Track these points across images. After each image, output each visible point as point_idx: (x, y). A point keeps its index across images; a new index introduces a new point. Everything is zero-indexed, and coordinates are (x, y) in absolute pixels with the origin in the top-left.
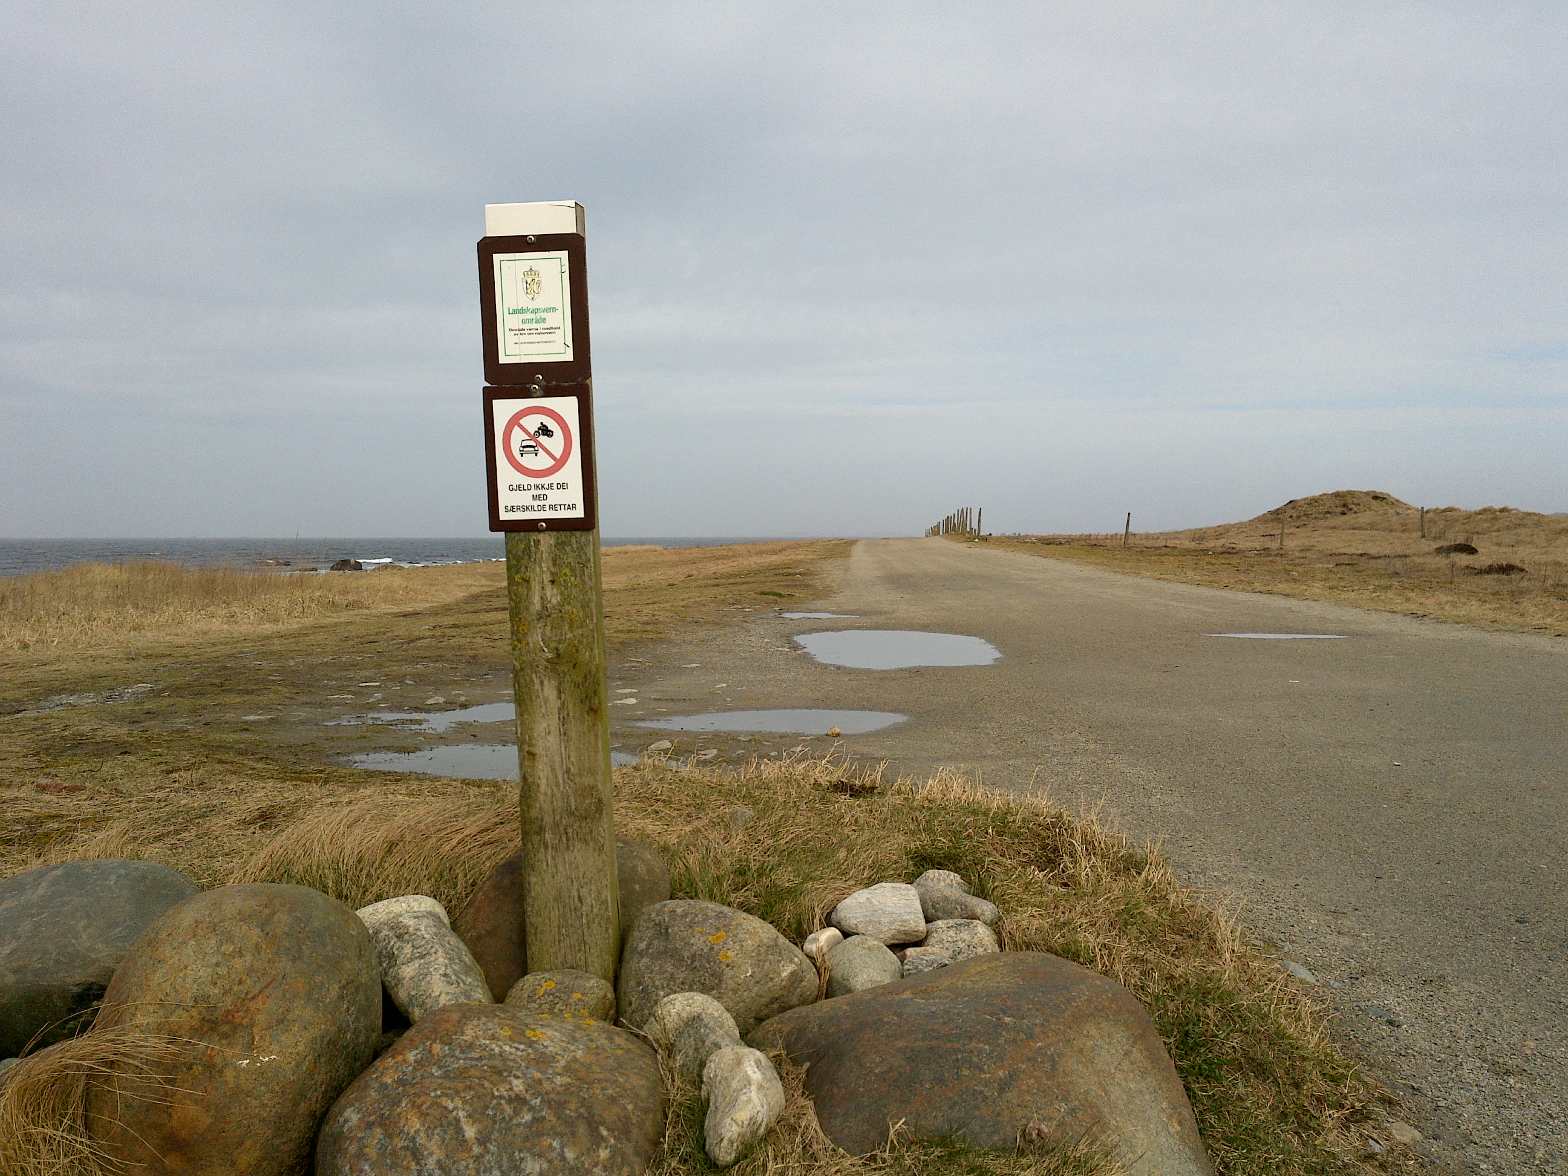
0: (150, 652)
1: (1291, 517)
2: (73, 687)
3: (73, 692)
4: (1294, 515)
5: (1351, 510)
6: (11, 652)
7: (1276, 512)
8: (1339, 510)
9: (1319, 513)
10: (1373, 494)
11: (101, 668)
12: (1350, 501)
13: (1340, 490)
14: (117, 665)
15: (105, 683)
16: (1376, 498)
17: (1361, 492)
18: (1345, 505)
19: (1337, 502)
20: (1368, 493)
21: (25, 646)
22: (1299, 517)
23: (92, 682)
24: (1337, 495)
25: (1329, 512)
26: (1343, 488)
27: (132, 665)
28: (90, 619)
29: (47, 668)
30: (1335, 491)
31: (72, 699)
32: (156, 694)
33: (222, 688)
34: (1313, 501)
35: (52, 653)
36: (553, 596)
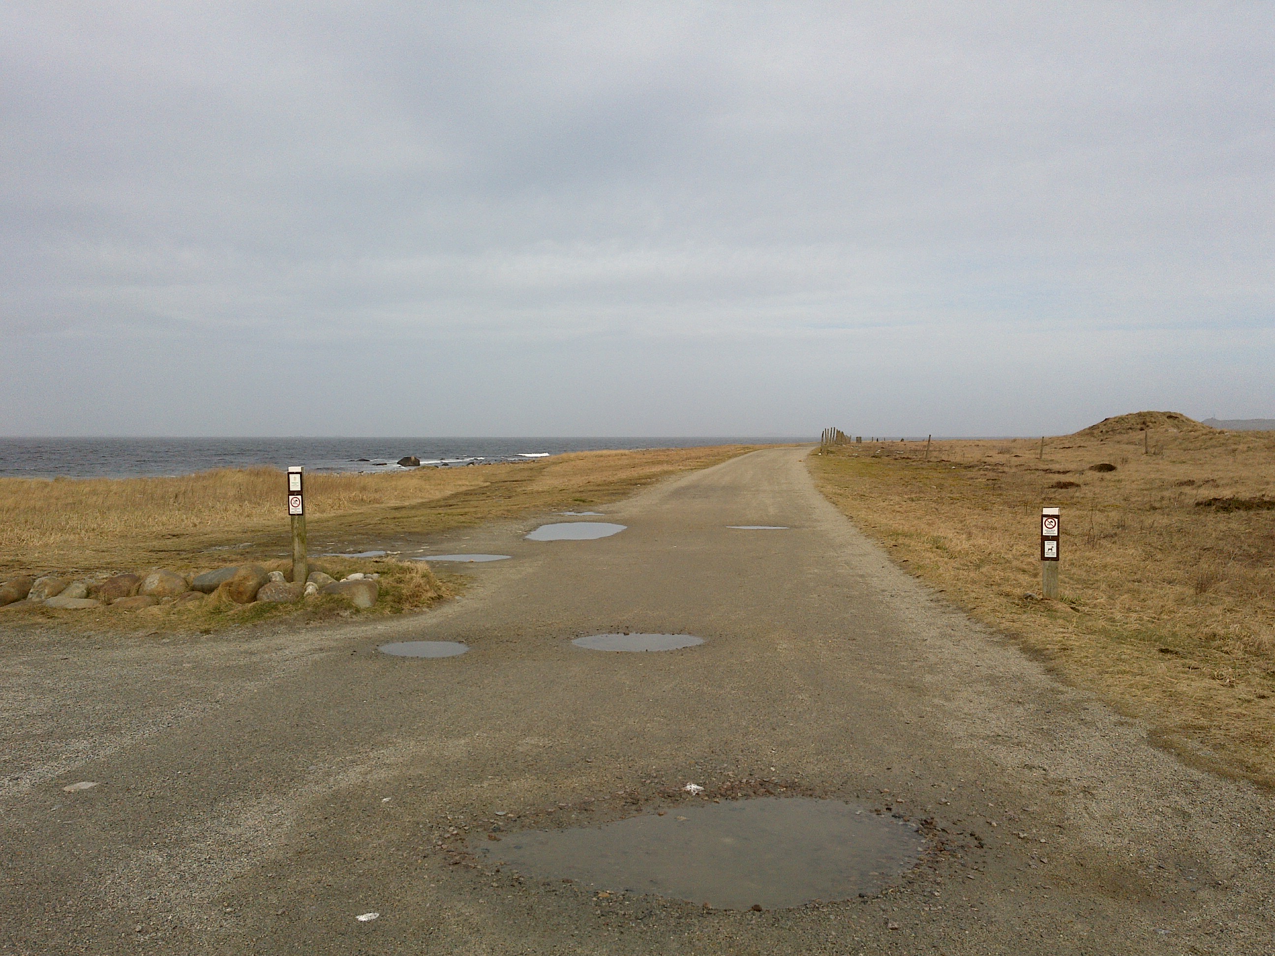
0: (253, 529)
1: (1102, 432)
2: (220, 543)
3: (220, 546)
4: (1104, 430)
5: (1148, 426)
6: (188, 528)
7: (1093, 428)
8: (1139, 427)
9: (1123, 429)
10: (1168, 415)
11: (231, 536)
12: (1148, 420)
13: (1142, 411)
14: (238, 535)
15: (233, 542)
16: (1170, 417)
17: (1159, 413)
18: (1144, 423)
19: (1138, 421)
20: (1164, 414)
21: (195, 525)
22: (1107, 432)
23: (228, 542)
24: (1140, 415)
25: (1130, 428)
26: (1144, 409)
27: (246, 535)
28: (226, 510)
29: (207, 536)
30: (1138, 412)
31: (220, 548)
32: (251, 546)
33: (276, 544)
34: (1120, 420)
35: (209, 529)
36: (298, 525)
